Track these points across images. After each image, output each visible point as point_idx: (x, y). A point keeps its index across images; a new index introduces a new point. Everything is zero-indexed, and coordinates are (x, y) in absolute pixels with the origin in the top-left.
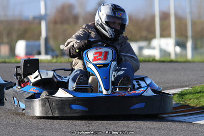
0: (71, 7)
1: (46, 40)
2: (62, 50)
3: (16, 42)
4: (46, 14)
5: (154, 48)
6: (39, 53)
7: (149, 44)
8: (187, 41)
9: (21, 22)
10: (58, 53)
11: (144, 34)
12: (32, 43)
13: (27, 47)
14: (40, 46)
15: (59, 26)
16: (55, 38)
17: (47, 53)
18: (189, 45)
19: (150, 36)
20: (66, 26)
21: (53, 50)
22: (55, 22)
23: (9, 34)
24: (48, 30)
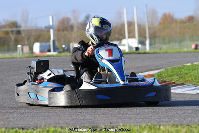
0: (68, 20)
1: (54, 42)
2: (64, 48)
3: (34, 44)
4: (53, 25)
5: (124, 45)
6: (49, 51)
7: (121, 42)
8: (146, 40)
9: (37, 30)
10: (61, 50)
11: (117, 36)
12: (44, 44)
13: (41, 47)
14: (50, 46)
15: (61, 33)
16: (59, 40)
17: (54, 51)
18: (147, 42)
19: (121, 37)
20: (65, 33)
21: (58, 49)
22: (59, 30)
23: (29, 39)
24: (54, 35)
